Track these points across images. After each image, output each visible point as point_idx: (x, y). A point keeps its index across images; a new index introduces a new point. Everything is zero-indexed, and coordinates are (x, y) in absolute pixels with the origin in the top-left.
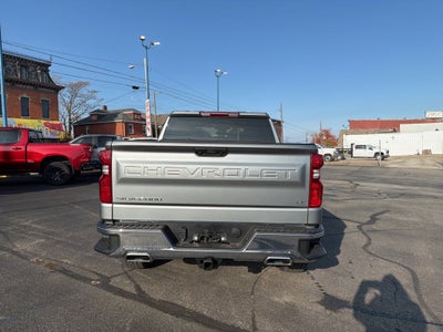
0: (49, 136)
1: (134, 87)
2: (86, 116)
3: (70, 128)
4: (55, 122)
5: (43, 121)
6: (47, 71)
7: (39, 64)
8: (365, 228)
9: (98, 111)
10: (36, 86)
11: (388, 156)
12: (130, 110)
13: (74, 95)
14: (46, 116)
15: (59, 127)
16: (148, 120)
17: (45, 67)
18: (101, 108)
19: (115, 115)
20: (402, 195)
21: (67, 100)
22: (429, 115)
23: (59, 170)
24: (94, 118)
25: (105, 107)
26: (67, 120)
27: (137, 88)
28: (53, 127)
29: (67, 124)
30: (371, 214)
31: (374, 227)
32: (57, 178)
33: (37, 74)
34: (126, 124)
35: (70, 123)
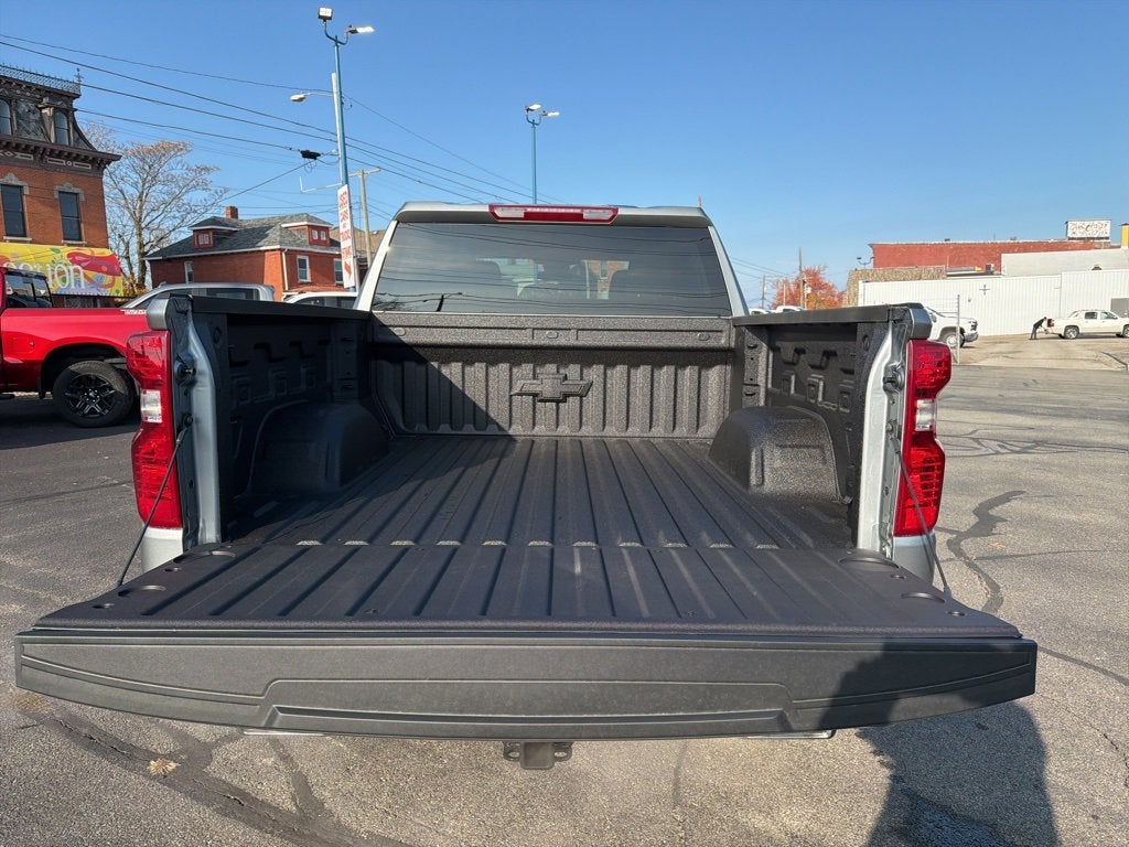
0: (85, 289)
1: (307, 155)
2: (185, 234)
3: (143, 269)
4: (98, 252)
5: (66, 250)
6: (69, 112)
7: (49, 92)
8: (968, 546)
9: (214, 221)
10: (41, 153)
11: (973, 338)
12: (298, 217)
13: (150, 178)
14: (73, 234)
15: (111, 266)
16: (346, 244)
17: (63, 100)
18: (223, 214)
19: (260, 232)
20: (1038, 443)
21: (132, 192)
22: (1077, 229)
23: (96, 383)
24: (205, 240)
25: (234, 212)
26: (134, 248)
27: (313, 156)
28: (94, 264)
29: (135, 258)
30: (975, 503)
31: (994, 543)
32: (92, 404)
33: (41, 120)
34: (291, 254)
35: (143, 254)
